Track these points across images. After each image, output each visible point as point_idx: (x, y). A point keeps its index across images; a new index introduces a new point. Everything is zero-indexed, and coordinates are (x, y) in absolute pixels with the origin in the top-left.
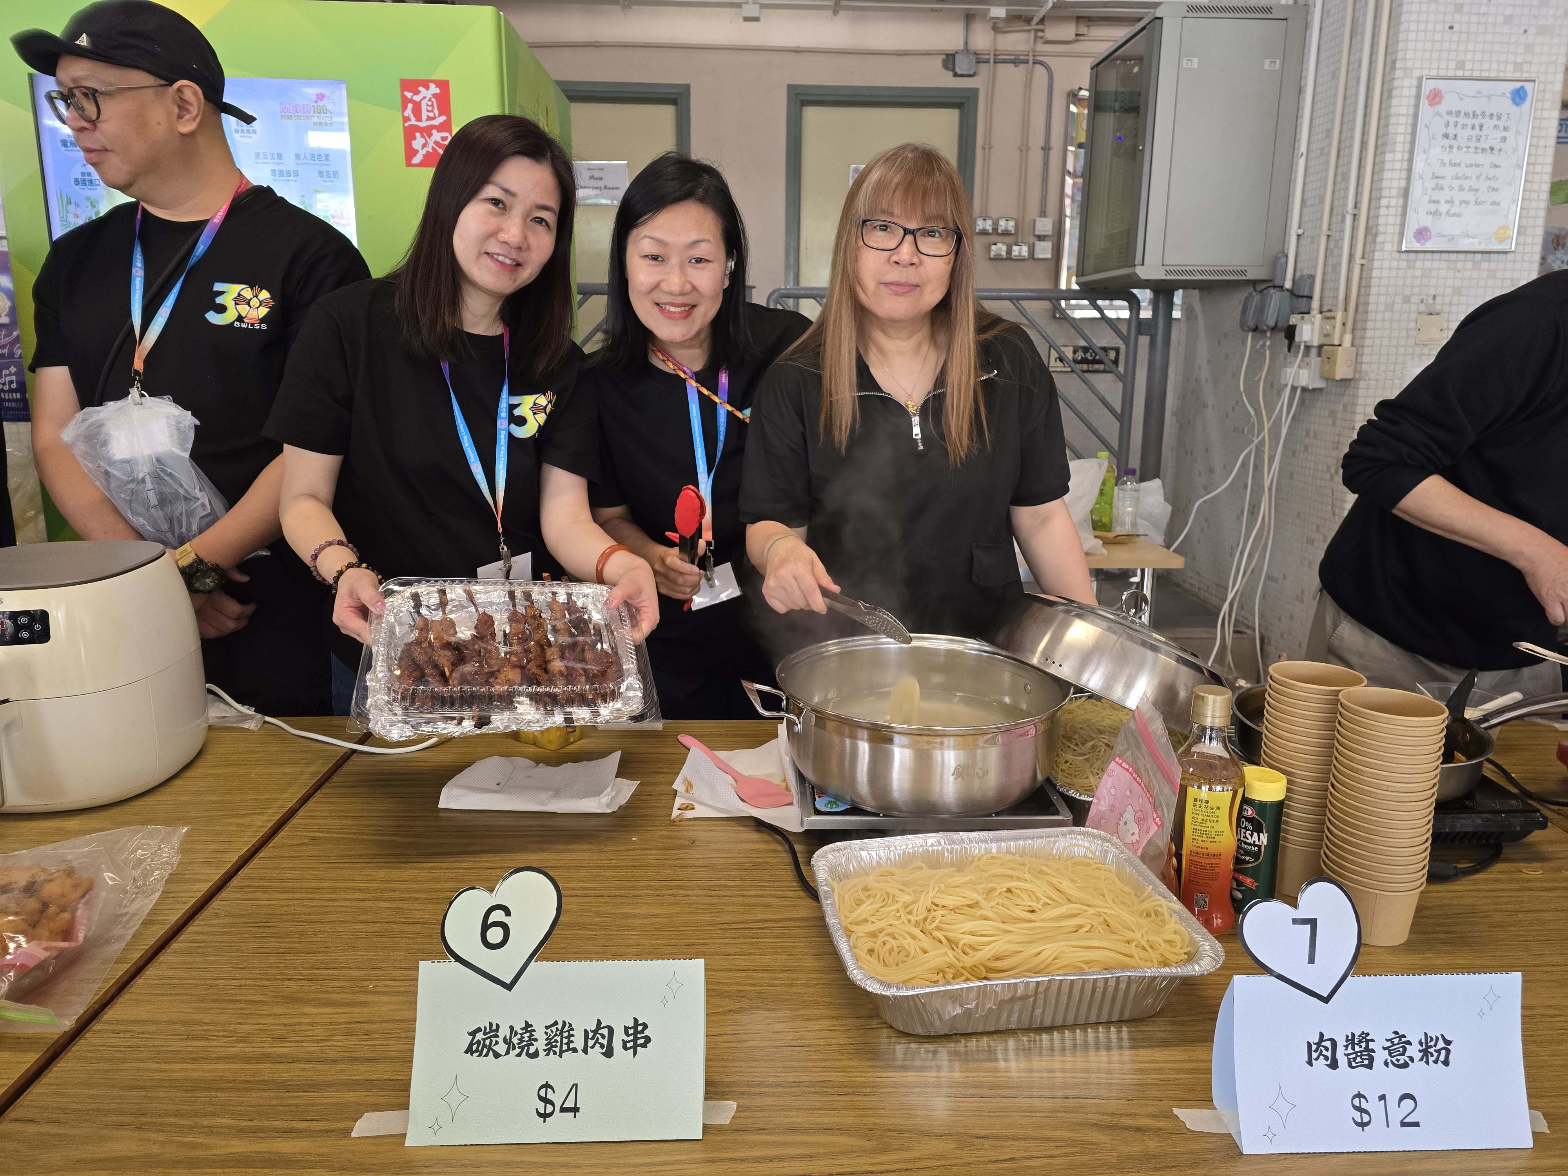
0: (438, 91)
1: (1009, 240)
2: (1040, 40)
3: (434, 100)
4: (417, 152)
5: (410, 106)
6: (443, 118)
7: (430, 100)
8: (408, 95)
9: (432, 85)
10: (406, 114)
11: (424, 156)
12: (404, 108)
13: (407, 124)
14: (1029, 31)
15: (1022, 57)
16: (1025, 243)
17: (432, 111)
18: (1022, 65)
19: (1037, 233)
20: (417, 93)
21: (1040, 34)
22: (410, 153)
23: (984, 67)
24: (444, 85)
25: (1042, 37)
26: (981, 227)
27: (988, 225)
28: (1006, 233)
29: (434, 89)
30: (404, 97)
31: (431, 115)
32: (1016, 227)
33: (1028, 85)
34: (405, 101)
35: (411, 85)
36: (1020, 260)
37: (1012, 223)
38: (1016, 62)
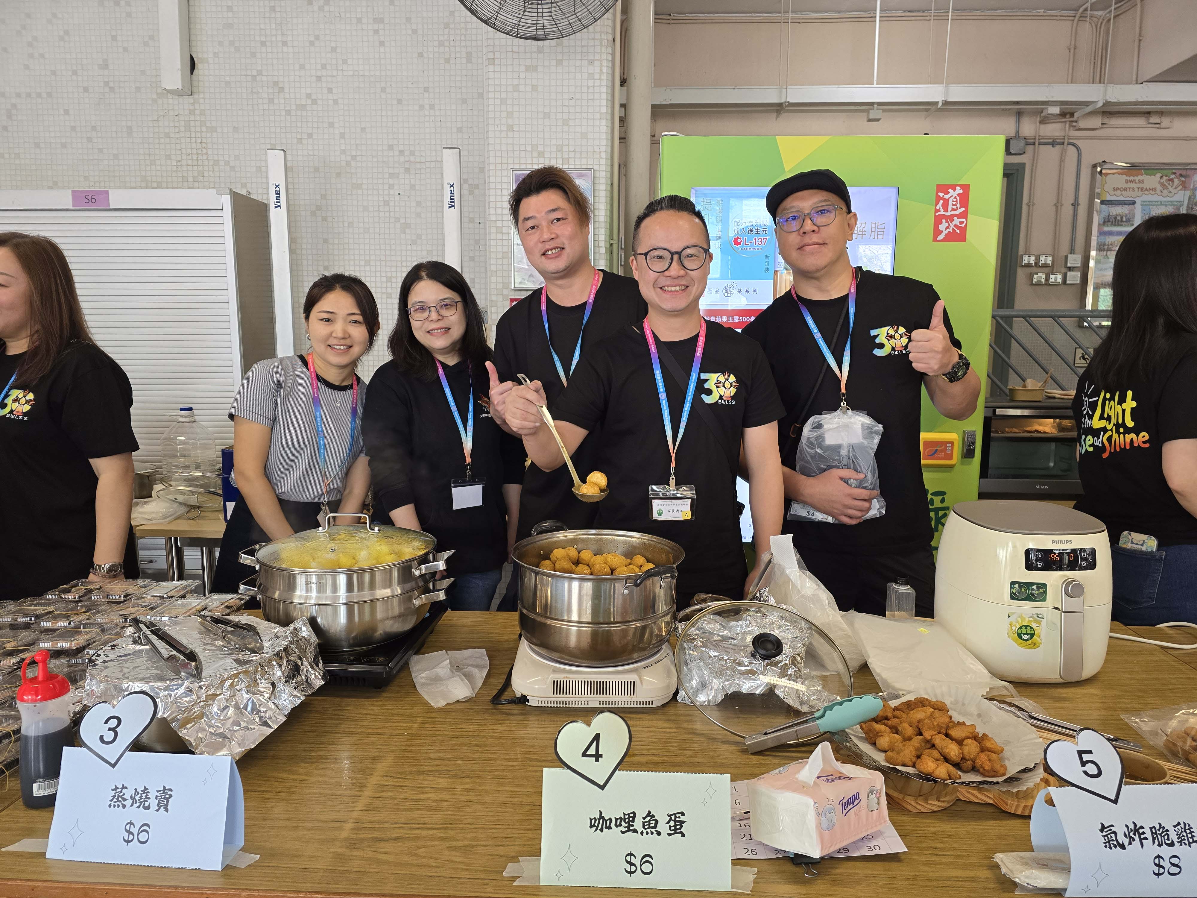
0: (961, 191)
1: (1047, 270)
2: (1072, 128)
3: (958, 198)
4: (942, 232)
5: (941, 202)
6: (963, 209)
7: (955, 198)
8: (941, 195)
9: (958, 188)
10: (937, 208)
11: (946, 234)
12: (937, 203)
13: (937, 214)
14: (1065, 122)
15: (1058, 141)
16: (1060, 273)
17: (956, 205)
18: (1058, 146)
19: (1069, 265)
20: (948, 193)
21: (1074, 124)
22: (937, 232)
23: (1030, 148)
24: (966, 188)
25: (1075, 126)
26: (1026, 262)
27: (1032, 260)
28: (1045, 266)
29: (959, 190)
30: (937, 196)
31: (955, 207)
32: (1053, 261)
33: (1062, 160)
34: (938, 199)
35: (943, 188)
36: (1056, 285)
37: (1050, 259)
38: (1053, 144)
